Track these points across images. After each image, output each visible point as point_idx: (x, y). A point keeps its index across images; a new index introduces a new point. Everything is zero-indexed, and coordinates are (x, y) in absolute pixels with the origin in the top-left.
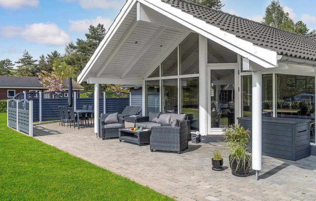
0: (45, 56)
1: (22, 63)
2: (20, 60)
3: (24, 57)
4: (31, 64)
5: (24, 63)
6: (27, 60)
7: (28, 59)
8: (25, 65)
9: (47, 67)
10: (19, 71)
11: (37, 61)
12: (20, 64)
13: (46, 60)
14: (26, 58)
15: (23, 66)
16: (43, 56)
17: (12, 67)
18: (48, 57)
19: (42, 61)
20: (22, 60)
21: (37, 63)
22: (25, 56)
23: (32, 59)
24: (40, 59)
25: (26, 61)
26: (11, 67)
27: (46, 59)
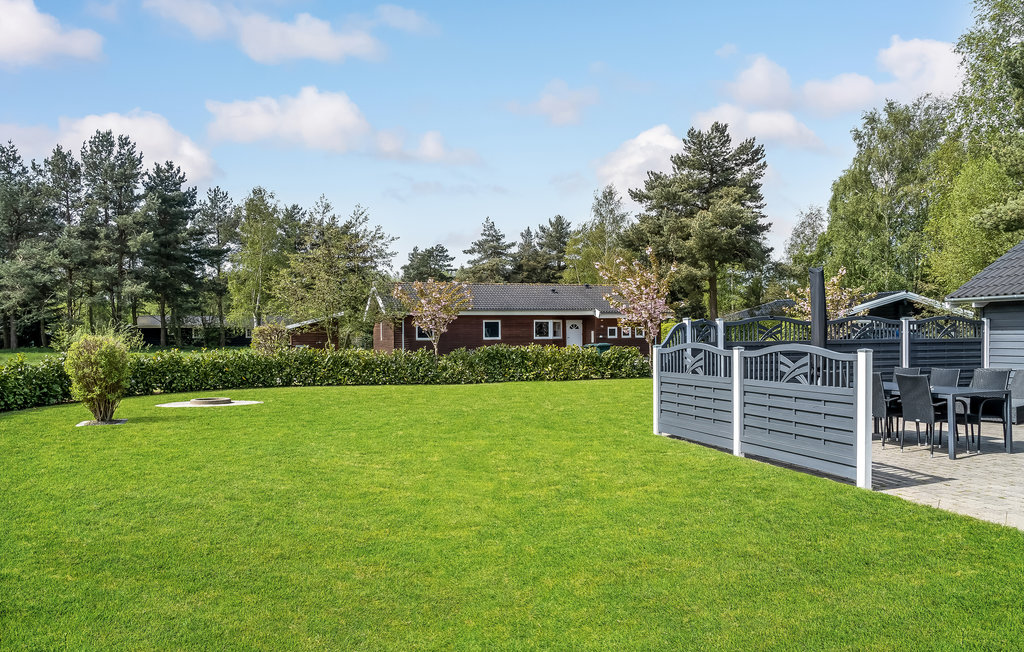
0: (535, 230)
1: (479, 252)
2: (476, 244)
3: (485, 237)
4: (502, 253)
5: (485, 251)
6: (491, 244)
7: (492, 241)
8: (488, 257)
9: (540, 259)
10: (474, 273)
11: (513, 244)
12: (476, 256)
13: (535, 241)
14: (490, 238)
15: (481, 259)
16: (528, 232)
17: (449, 265)
18: (541, 233)
19: (527, 245)
20: (480, 244)
21: (514, 250)
22: (487, 233)
23: (503, 240)
24: (520, 240)
25: (490, 247)
26: (446, 263)
27: (537, 240)
